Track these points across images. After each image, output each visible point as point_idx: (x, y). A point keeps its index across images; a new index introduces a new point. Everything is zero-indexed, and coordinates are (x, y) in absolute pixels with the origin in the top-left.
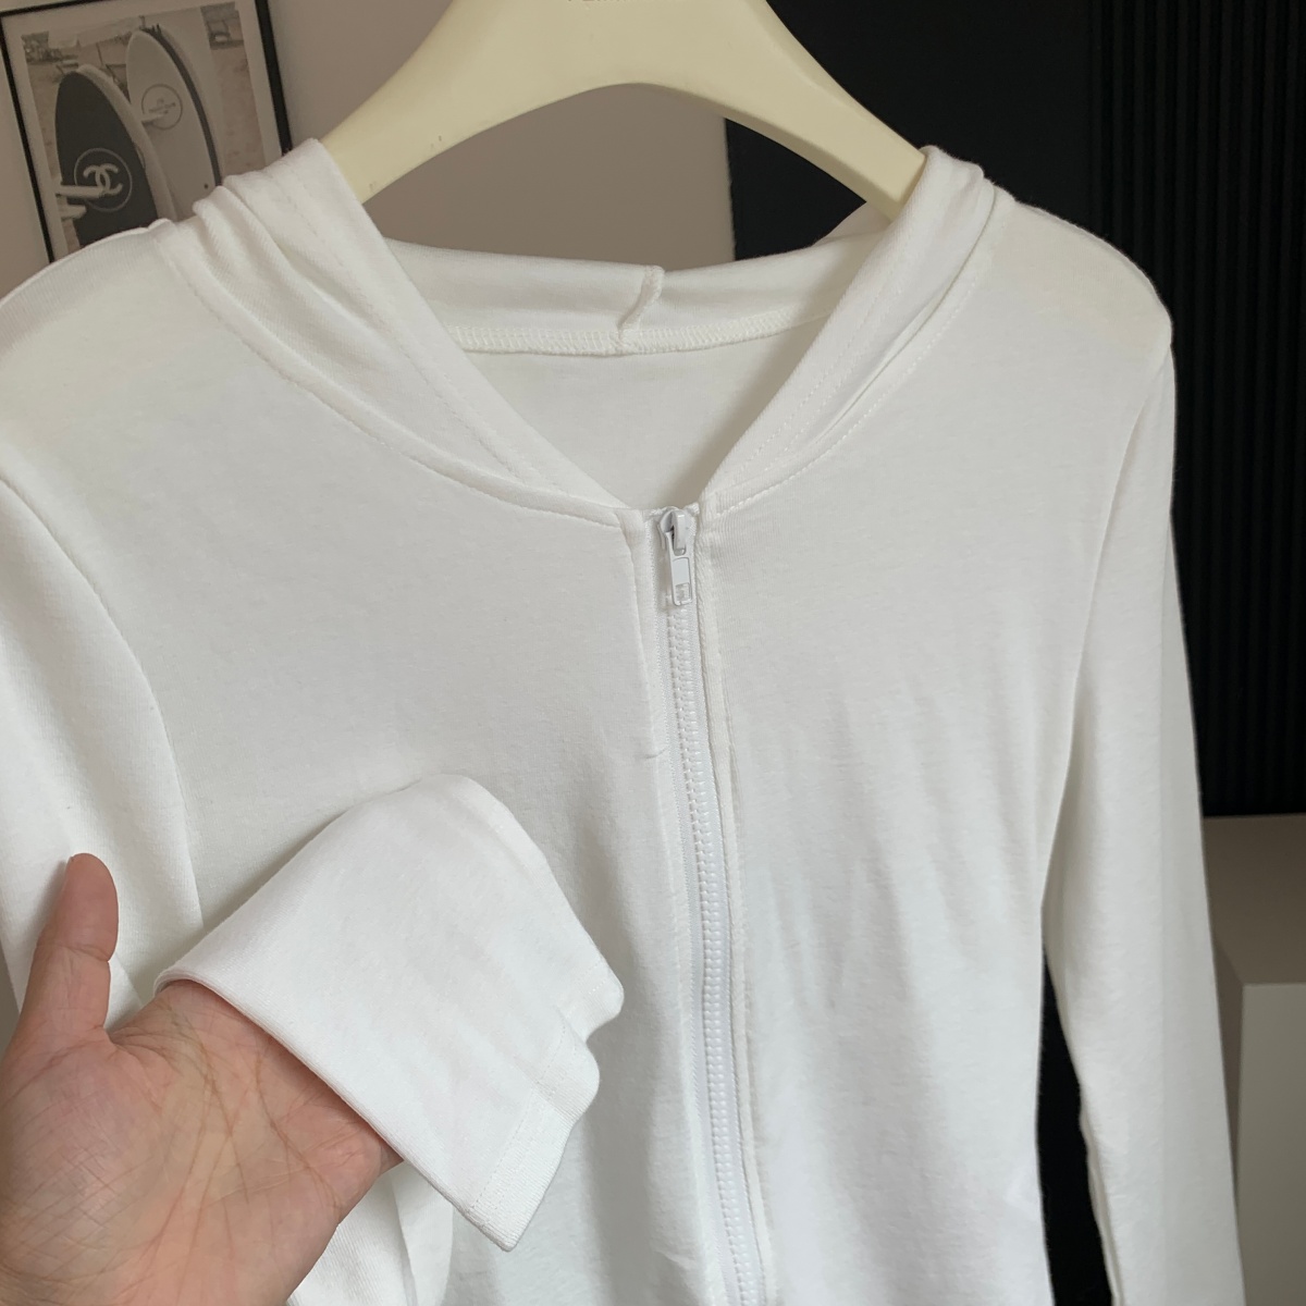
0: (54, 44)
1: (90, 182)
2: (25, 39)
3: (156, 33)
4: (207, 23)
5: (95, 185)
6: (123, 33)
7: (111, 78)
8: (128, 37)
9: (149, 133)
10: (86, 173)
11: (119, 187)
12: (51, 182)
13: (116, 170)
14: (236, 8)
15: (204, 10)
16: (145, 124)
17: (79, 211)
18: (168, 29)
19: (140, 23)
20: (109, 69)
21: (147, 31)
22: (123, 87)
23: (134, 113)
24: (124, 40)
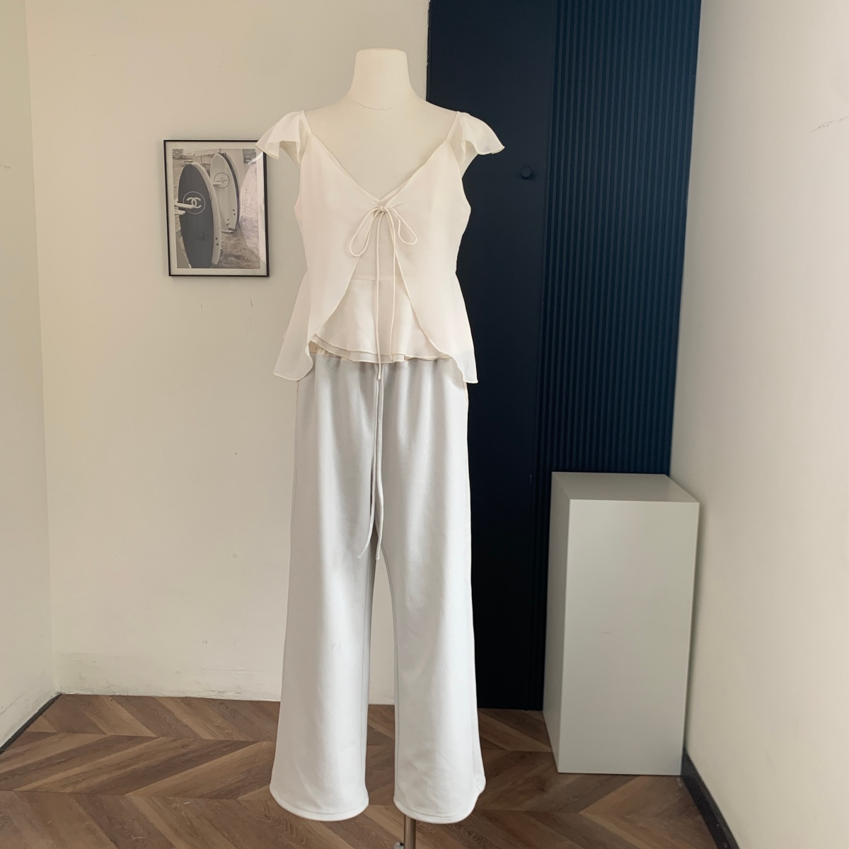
0: (184, 154)
1: (189, 203)
2: (174, 150)
3: (224, 155)
4: (244, 155)
5: (191, 204)
6: (212, 153)
7: (204, 169)
8: (214, 155)
9: (215, 189)
10: (188, 200)
11: (200, 206)
12: (174, 201)
13: (200, 200)
14: (256, 151)
15: (244, 150)
16: (214, 185)
17: (184, 212)
18: (228, 154)
19: (219, 151)
20: (204, 165)
21: (222, 155)
22: (208, 172)
23: (210, 182)
24: (212, 156)
